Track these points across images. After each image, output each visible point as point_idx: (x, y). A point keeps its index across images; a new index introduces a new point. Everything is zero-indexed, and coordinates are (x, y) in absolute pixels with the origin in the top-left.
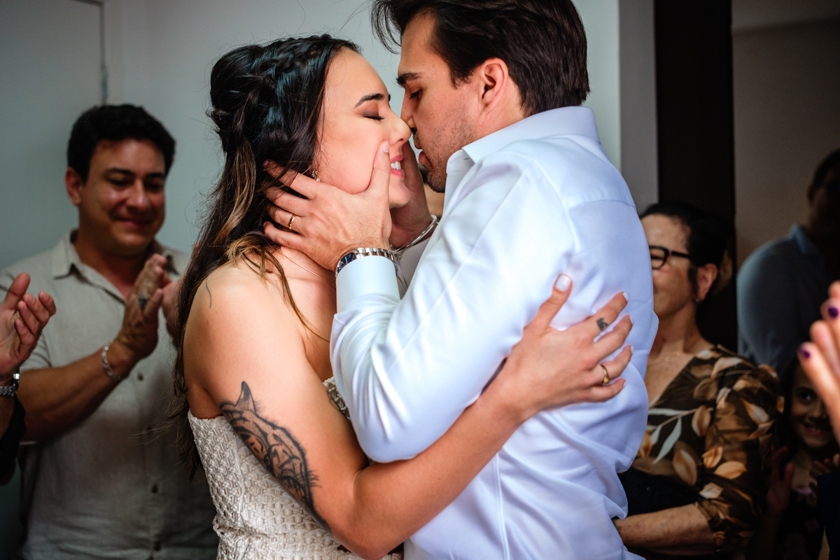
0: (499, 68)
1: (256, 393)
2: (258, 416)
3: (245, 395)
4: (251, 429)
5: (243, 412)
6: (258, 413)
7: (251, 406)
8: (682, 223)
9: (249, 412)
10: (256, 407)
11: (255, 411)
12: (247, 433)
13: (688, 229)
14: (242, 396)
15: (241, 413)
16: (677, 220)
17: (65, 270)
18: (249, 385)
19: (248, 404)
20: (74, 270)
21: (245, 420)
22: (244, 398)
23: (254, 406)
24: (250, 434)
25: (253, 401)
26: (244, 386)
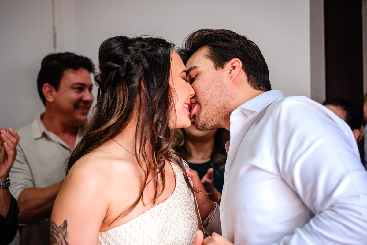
0: (237, 62)
1: (69, 228)
2: (64, 239)
3: (64, 226)
4: (58, 242)
5: (59, 233)
6: (65, 238)
7: (64, 233)
8: (342, 109)
9: (61, 235)
10: (66, 235)
11: (65, 236)
12: (56, 242)
13: (345, 112)
14: (62, 226)
15: (58, 232)
16: (339, 108)
17: (40, 135)
18: (68, 223)
19: (63, 231)
20: (44, 135)
21: (58, 236)
22: (63, 227)
23: (66, 234)
24: (57, 243)
25: (66, 232)
26: (65, 222)
